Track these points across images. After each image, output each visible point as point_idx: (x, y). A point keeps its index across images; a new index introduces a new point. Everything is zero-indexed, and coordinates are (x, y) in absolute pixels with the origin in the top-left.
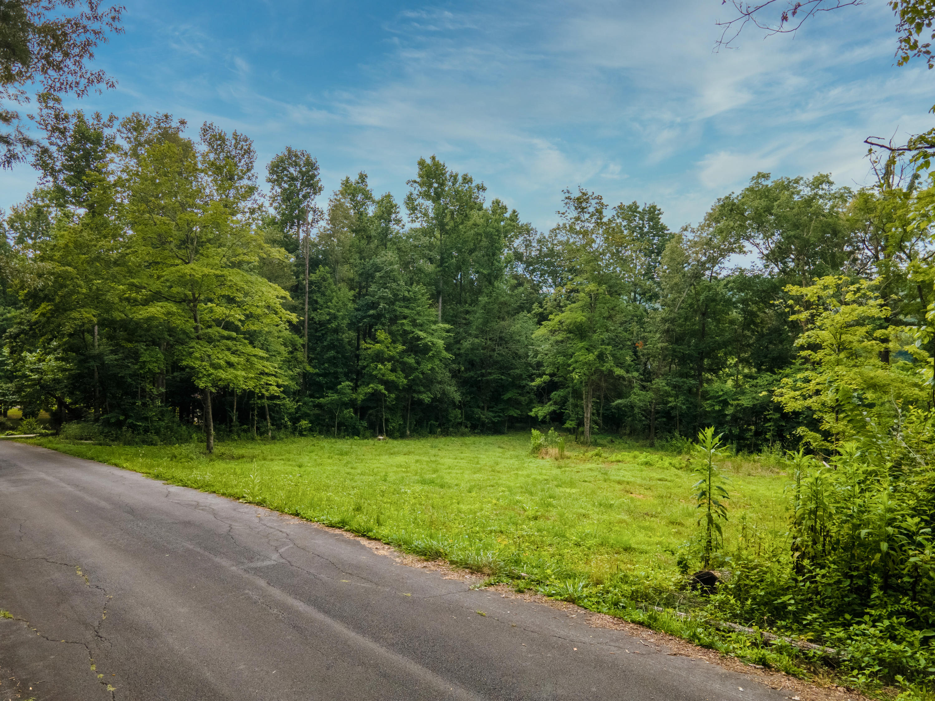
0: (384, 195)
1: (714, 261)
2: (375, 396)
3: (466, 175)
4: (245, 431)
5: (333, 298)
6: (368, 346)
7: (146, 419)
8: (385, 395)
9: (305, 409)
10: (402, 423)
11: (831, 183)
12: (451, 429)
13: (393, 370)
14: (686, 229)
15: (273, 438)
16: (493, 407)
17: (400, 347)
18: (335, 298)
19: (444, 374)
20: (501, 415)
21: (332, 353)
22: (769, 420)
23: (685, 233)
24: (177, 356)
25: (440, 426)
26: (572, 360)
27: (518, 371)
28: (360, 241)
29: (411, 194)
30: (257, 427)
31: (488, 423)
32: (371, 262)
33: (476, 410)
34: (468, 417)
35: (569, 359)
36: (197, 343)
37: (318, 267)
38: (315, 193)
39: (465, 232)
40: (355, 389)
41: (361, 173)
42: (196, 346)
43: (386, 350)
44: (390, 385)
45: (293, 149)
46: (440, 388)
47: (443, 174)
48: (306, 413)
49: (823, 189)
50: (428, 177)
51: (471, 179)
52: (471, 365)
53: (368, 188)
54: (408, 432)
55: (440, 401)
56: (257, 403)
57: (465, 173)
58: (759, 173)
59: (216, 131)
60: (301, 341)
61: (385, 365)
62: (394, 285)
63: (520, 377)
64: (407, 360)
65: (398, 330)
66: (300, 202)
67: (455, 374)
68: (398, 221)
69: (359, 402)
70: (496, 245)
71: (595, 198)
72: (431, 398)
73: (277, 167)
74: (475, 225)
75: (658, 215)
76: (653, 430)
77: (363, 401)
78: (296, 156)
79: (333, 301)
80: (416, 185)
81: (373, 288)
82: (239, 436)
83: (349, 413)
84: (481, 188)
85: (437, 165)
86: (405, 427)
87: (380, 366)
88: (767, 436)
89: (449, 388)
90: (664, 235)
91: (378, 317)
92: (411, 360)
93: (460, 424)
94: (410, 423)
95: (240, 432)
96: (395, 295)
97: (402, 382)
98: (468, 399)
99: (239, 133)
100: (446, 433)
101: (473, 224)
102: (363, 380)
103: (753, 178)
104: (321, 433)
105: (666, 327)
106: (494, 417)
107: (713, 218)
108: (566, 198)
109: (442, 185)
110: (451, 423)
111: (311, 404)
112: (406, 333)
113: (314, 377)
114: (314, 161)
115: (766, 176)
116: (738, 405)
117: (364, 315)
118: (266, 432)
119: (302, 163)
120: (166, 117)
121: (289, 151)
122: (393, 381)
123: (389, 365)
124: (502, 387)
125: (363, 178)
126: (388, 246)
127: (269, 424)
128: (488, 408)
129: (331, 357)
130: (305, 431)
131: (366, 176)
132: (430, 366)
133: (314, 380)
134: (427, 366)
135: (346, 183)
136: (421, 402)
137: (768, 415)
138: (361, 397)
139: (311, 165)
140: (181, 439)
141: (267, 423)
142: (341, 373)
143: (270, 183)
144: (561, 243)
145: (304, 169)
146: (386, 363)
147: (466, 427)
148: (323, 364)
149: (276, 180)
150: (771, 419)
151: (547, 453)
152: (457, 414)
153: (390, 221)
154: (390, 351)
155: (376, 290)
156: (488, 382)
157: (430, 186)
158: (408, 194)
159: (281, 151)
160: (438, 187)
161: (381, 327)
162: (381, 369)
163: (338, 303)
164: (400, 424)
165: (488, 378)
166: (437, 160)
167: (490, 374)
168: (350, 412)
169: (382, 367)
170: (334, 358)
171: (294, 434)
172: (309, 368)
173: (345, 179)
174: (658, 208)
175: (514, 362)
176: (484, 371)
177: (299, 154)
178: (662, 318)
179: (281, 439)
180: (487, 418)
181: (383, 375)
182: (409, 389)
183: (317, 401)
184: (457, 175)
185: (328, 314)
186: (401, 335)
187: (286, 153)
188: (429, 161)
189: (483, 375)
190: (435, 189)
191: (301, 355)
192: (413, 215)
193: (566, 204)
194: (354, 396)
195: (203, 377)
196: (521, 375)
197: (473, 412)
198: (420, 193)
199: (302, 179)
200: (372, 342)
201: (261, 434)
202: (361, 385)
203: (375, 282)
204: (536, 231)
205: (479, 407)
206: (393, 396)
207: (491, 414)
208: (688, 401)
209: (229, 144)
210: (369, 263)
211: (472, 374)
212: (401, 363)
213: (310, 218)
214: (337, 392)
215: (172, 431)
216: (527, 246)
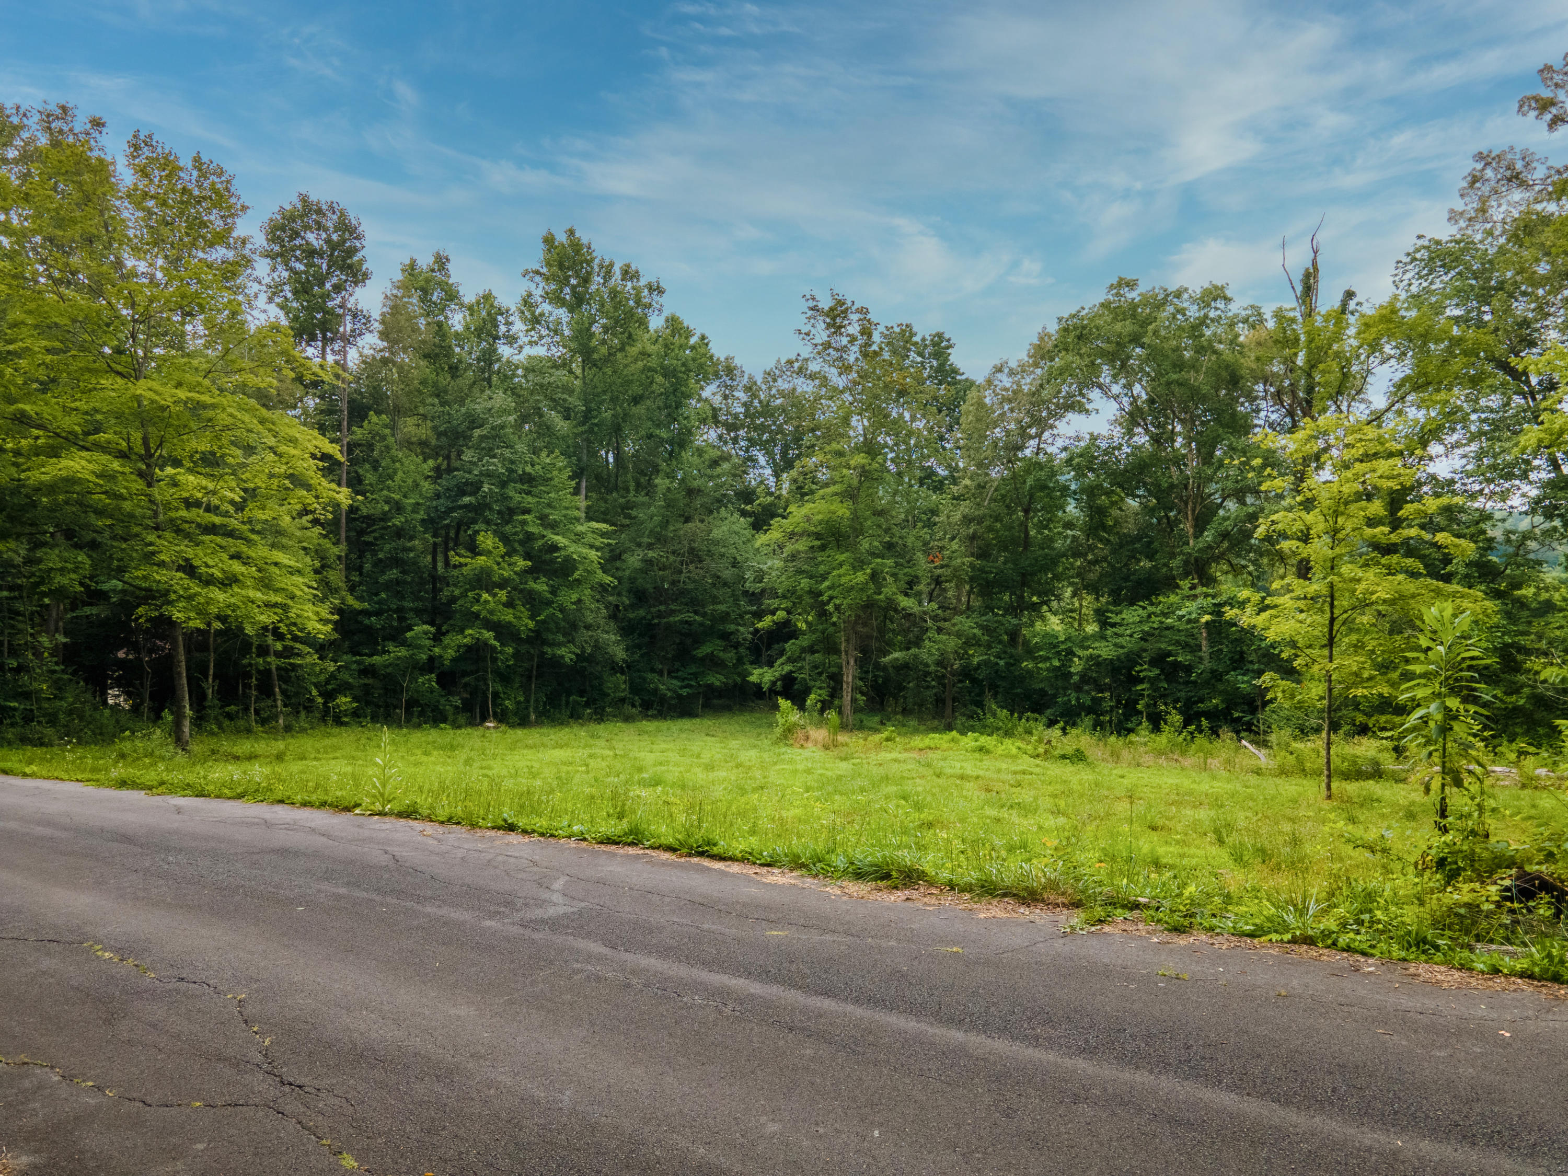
0: (481, 294)
1: (1042, 425)
2: (476, 652)
3: (628, 266)
4: (230, 717)
5: (395, 473)
6: (462, 560)
7: (26, 695)
8: (494, 648)
9: (345, 676)
10: (522, 699)
11: (1227, 300)
12: (608, 710)
13: (510, 604)
14: (1000, 370)
15: (288, 729)
16: (678, 670)
17: (522, 564)
18: (400, 473)
19: (595, 612)
20: (693, 683)
21: (393, 574)
22: (1141, 681)
23: (999, 375)
24: (119, 560)
25: (587, 705)
26: (827, 583)
27: (722, 608)
28: (437, 375)
29: (530, 295)
30: (255, 710)
31: (671, 698)
32: (463, 410)
33: (650, 676)
34: (636, 688)
35: (821, 582)
36: (159, 537)
37: (366, 416)
38: (356, 283)
39: (626, 366)
40: (437, 638)
41: (438, 253)
42: (158, 541)
43: (496, 567)
44: (503, 631)
45: (313, 198)
46: (591, 637)
47: (589, 262)
48: (347, 683)
49: (1216, 309)
50: (561, 266)
51: (637, 272)
52: (640, 597)
53: (450, 282)
54: (533, 717)
55: (590, 659)
56: (257, 664)
57: (627, 262)
58: (1121, 279)
59: (159, 150)
60: (336, 550)
61: (495, 595)
62: (507, 453)
63: (725, 617)
64: (535, 586)
65: (516, 534)
66: (326, 296)
67: (614, 614)
68: (511, 340)
69: (447, 662)
70: (683, 389)
71: (858, 311)
72: (577, 655)
73: (283, 228)
74: (645, 354)
75: (948, 348)
76: (949, 703)
77: (453, 660)
78: (319, 211)
79: (397, 478)
80: (538, 278)
81: (468, 455)
82: (220, 727)
83: (428, 682)
84: (656, 289)
85: (576, 246)
86: (527, 708)
87: (485, 596)
88: (1139, 707)
89: (606, 636)
90: (955, 383)
91: (479, 509)
92: (541, 586)
93: (623, 700)
94: (537, 701)
95: (221, 718)
96: (511, 471)
97: (526, 625)
98: (636, 657)
99: (205, 159)
100: (600, 717)
101: (640, 353)
102: (451, 622)
103: (1111, 287)
104: (375, 719)
105: (971, 531)
106: (681, 688)
107: (1041, 353)
108: (812, 309)
109: (586, 280)
110: (608, 700)
111: (354, 666)
112: (530, 537)
113: (360, 618)
114: (354, 222)
115: (1131, 285)
116: (1091, 657)
117: (451, 505)
118: (275, 717)
119: (330, 224)
120: (64, 109)
121: (304, 199)
122: (510, 623)
123: (503, 595)
124: (694, 636)
125: (441, 262)
126: (494, 383)
127: (279, 703)
128: (669, 673)
129: (391, 581)
130: (346, 715)
131: (448, 260)
132: (574, 597)
133: (361, 623)
134: (569, 597)
135: (411, 269)
136: (556, 662)
137: (1141, 671)
138: (450, 653)
139: (347, 228)
140: (101, 734)
141: (275, 701)
142: (411, 609)
143: (268, 260)
144: (782, 394)
145: (335, 237)
146: (497, 590)
147: (633, 706)
148: (377, 594)
149: (278, 255)
150: (1144, 678)
151: (807, 738)
152: (618, 684)
153: (496, 338)
154: (503, 569)
155: (475, 459)
156: (669, 626)
157: (565, 281)
158: (525, 294)
159: (289, 201)
160: (579, 285)
161: (483, 527)
162: (487, 602)
163: (404, 482)
164: (519, 703)
165: (672, 619)
166: (577, 235)
167: (673, 612)
168: (430, 680)
169: (490, 598)
170: (398, 582)
171: (324, 721)
172: (350, 600)
173: (408, 262)
174: (947, 336)
175: (715, 591)
176: (662, 608)
177: (324, 207)
178: (964, 517)
179: (303, 730)
180: (669, 689)
181: (491, 612)
182: (538, 637)
183: (368, 660)
184: (612, 265)
185: (386, 502)
186: (521, 543)
187: (299, 206)
188: (561, 237)
189: (660, 615)
190: (573, 288)
191: (336, 577)
192: (533, 333)
193: (809, 318)
194: (437, 650)
195: (178, 600)
196: (728, 614)
197: (644, 679)
198: (547, 293)
199: (332, 255)
200: (469, 554)
201: (263, 722)
202: (448, 632)
203: (472, 447)
204: (743, 372)
205: (653, 670)
206: (509, 650)
207: (675, 682)
208: (1005, 652)
209: (187, 178)
210: (458, 412)
211: (642, 612)
212: (521, 591)
213: (347, 326)
214: (404, 643)
215: (81, 718)
216: (726, 397)
